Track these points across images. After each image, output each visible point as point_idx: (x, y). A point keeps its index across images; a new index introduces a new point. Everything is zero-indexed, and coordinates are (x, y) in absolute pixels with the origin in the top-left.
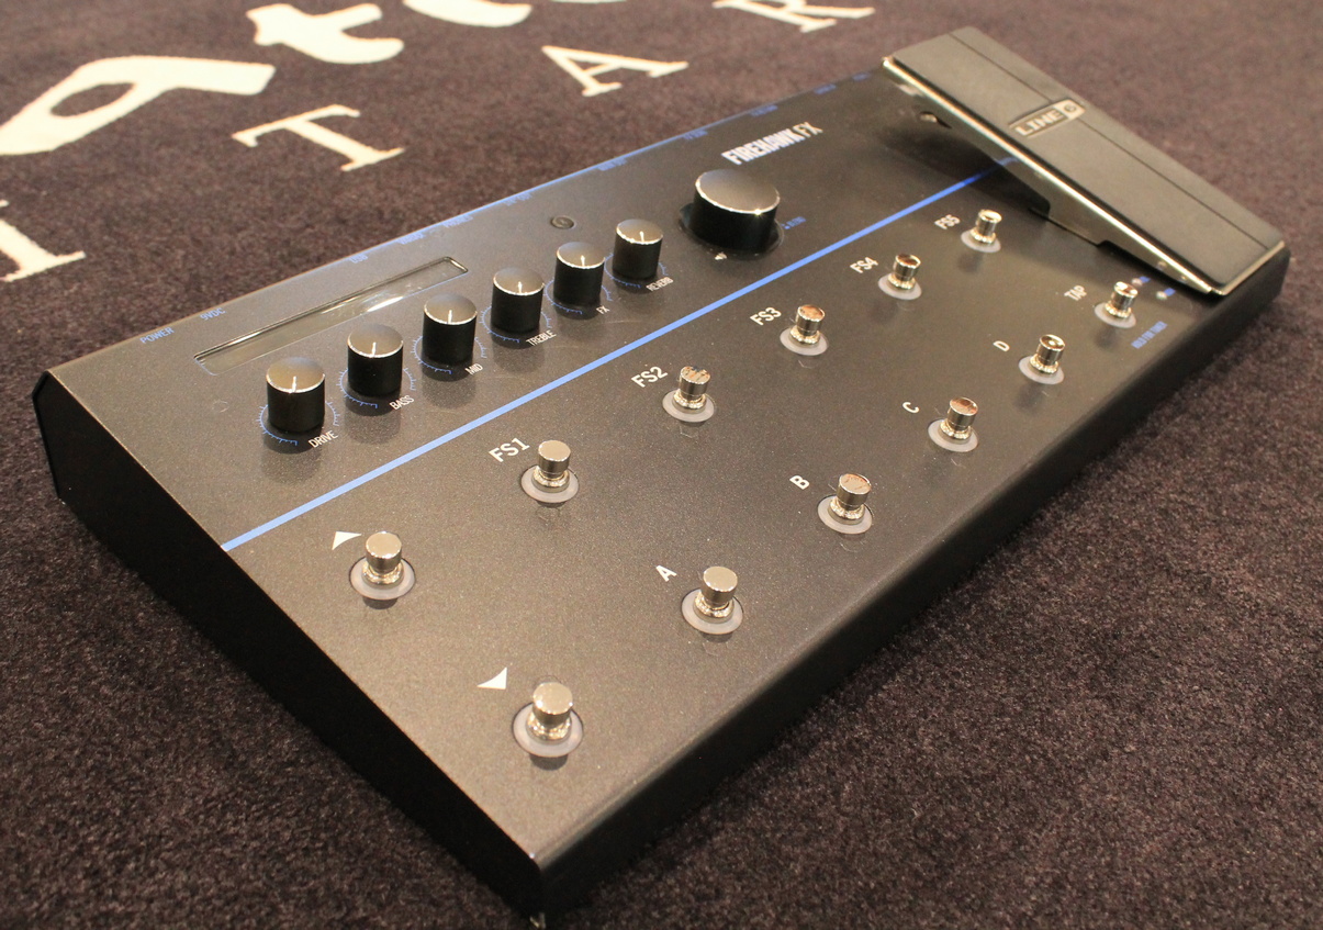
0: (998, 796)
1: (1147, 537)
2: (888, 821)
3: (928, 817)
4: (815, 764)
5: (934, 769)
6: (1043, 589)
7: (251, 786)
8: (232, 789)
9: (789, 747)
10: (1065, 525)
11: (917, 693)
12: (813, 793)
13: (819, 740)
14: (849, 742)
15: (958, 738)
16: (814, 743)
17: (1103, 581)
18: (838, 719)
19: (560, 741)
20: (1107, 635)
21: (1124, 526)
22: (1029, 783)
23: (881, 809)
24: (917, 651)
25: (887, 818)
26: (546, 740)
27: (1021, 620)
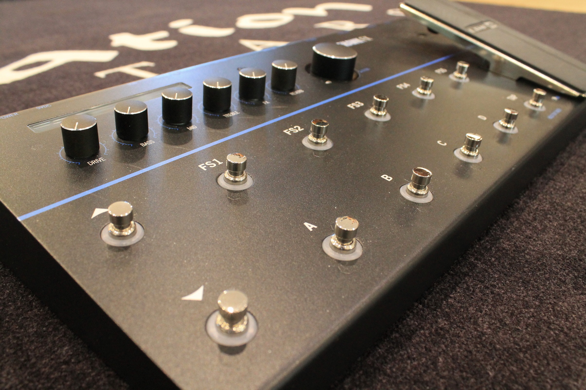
0: (541, 358)
1: (578, 210)
2: (473, 380)
3: (499, 376)
4: (417, 346)
5: (495, 343)
6: (530, 238)
7: (35, 379)
8: (21, 382)
9: (397, 335)
10: (532, 206)
11: (472, 298)
12: (419, 364)
13: (417, 330)
14: (436, 330)
15: (505, 323)
16: (413, 332)
17: (562, 232)
18: (426, 316)
19: (241, 334)
20: (575, 259)
21: (563, 205)
22: (559, 349)
23: (466, 372)
24: (466, 274)
25: (472, 378)
26: (231, 333)
27: (523, 254)
